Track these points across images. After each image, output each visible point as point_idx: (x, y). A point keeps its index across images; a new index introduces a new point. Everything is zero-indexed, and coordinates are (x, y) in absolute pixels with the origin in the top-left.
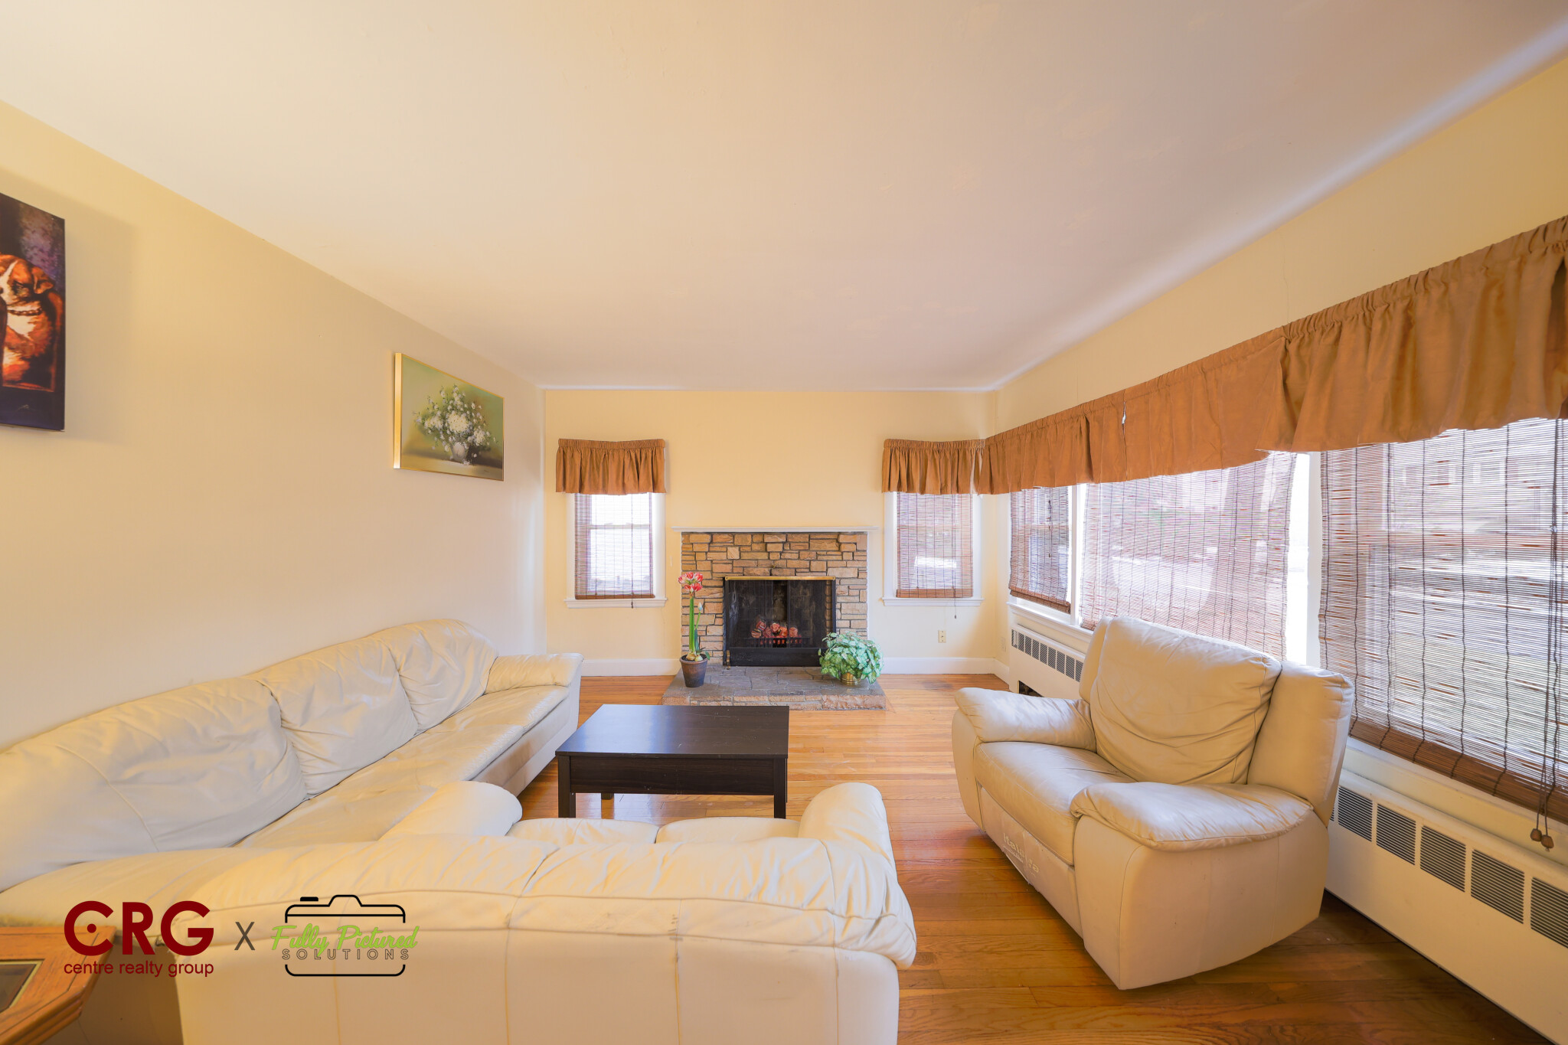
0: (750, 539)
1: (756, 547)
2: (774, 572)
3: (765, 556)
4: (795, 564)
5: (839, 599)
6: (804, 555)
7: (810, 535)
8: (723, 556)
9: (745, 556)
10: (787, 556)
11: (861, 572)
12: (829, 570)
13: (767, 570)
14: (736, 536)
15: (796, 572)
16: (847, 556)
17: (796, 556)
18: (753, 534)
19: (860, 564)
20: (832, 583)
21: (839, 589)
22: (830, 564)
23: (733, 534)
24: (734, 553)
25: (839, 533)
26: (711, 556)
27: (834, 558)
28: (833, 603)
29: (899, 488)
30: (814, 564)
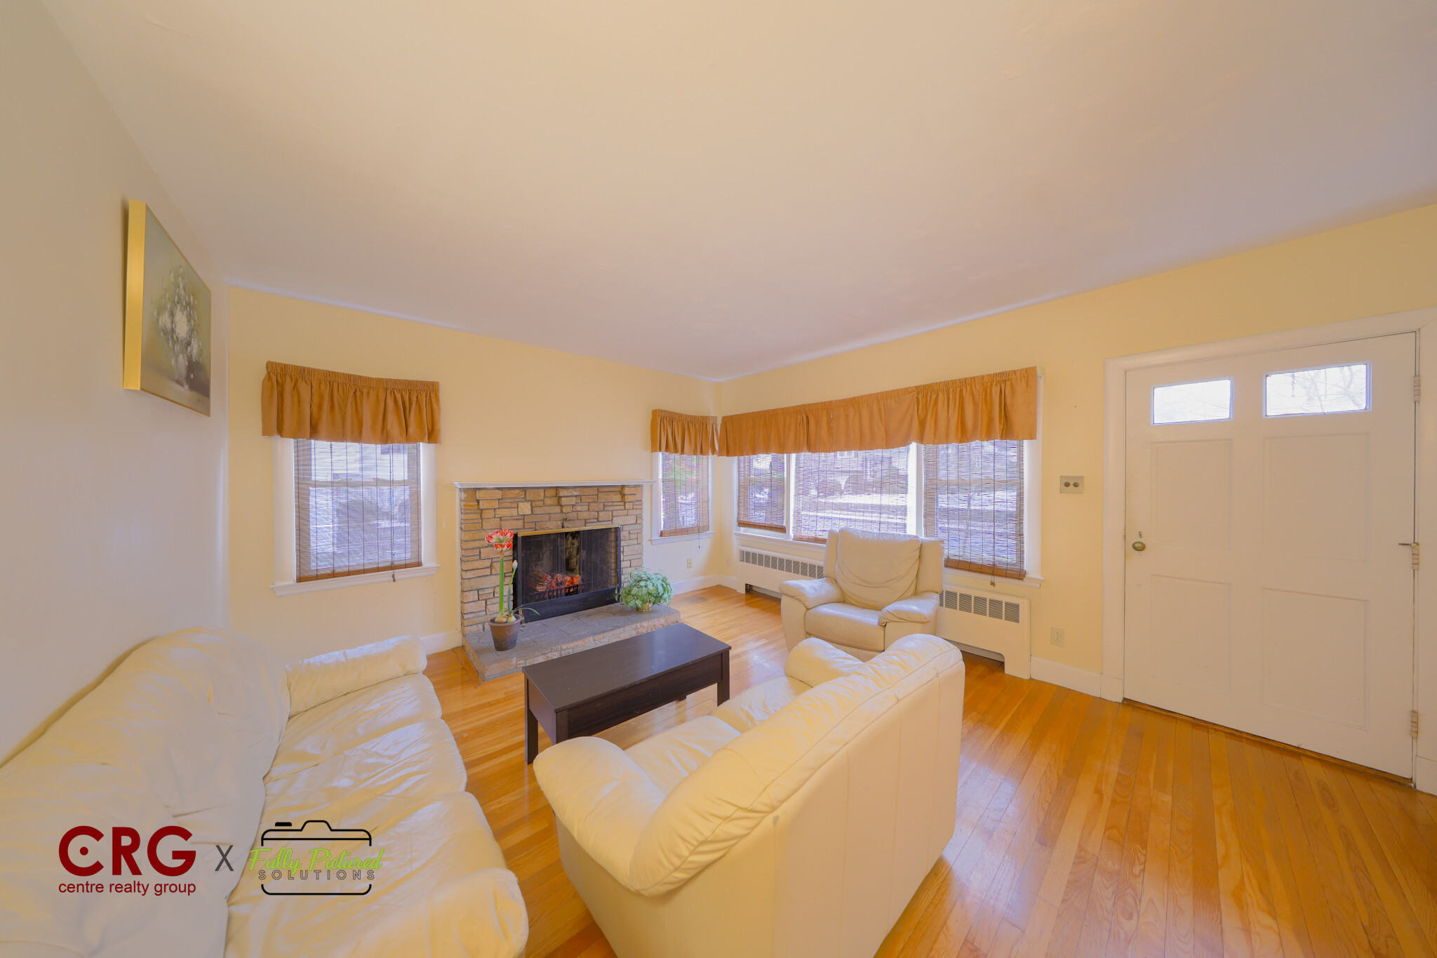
0: (542, 494)
1: (548, 501)
2: (566, 524)
3: (558, 509)
4: (585, 515)
5: (623, 543)
6: (594, 506)
7: (599, 489)
8: (514, 512)
9: (537, 510)
10: (579, 508)
11: (638, 519)
12: (614, 518)
13: (560, 523)
14: (528, 491)
15: (586, 523)
16: (628, 506)
17: (586, 508)
18: (545, 488)
19: (637, 512)
20: (617, 530)
21: (623, 534)
22: (615, 513)
23: (524, 489)
24: (525, 508)
25: (623, 487)
26: (501, 513)
27: (618, 508)
28: (617, 547)
29: (667, 448)
30: (602, 514)
